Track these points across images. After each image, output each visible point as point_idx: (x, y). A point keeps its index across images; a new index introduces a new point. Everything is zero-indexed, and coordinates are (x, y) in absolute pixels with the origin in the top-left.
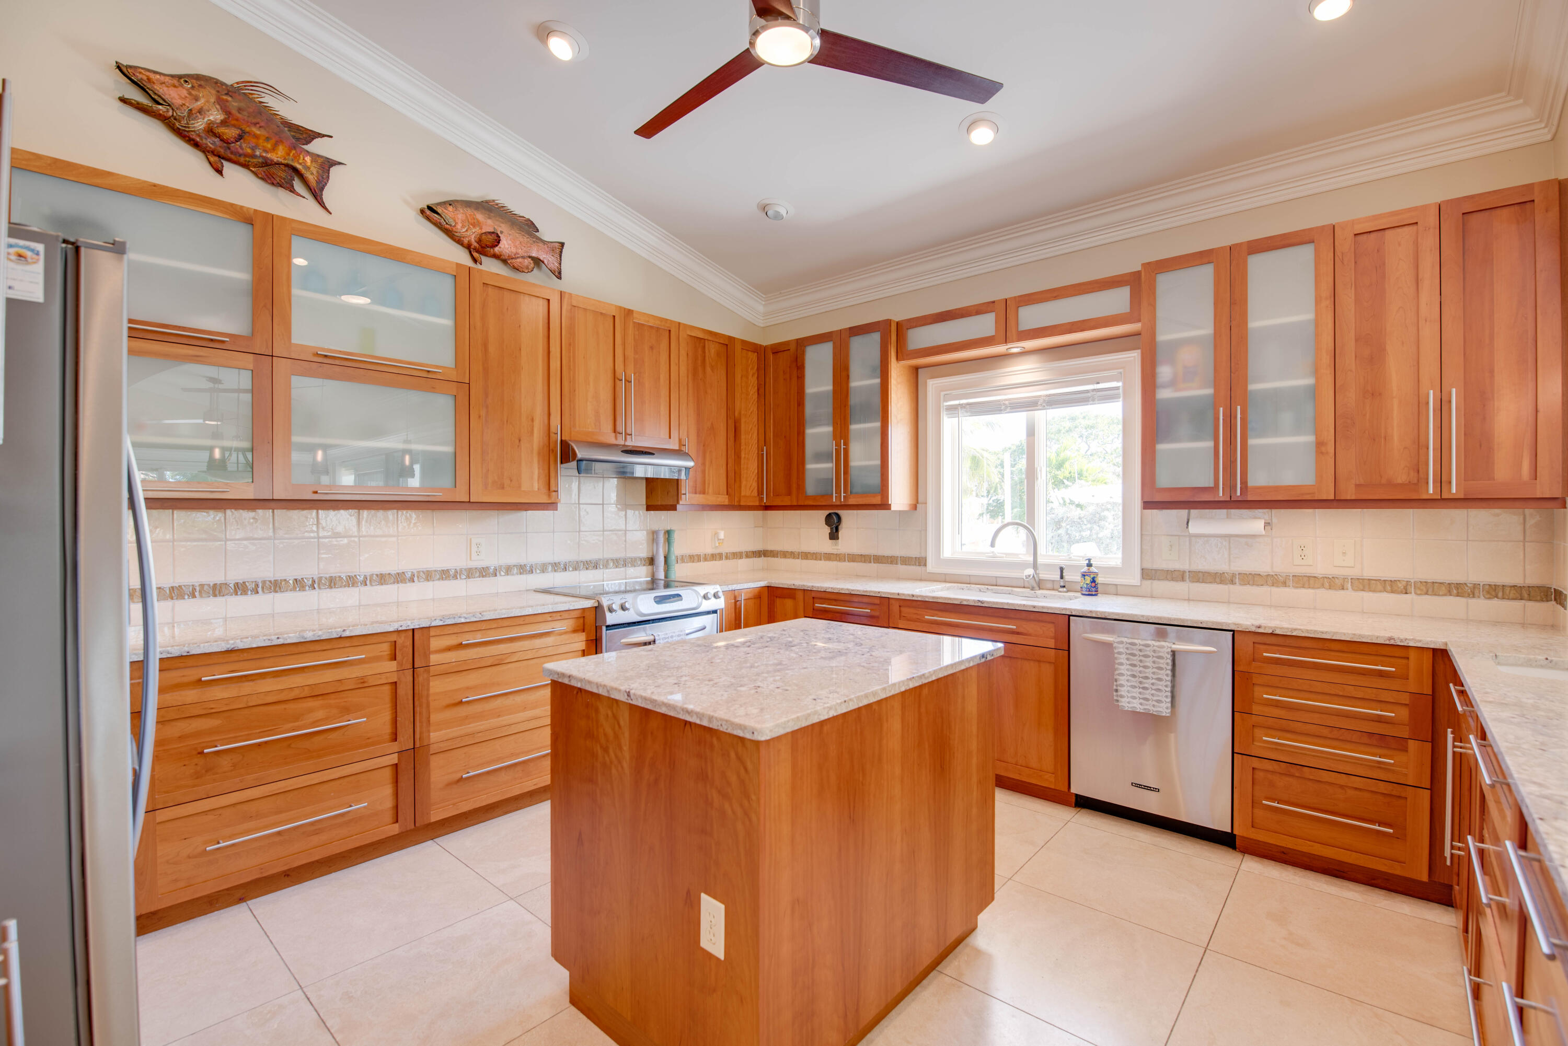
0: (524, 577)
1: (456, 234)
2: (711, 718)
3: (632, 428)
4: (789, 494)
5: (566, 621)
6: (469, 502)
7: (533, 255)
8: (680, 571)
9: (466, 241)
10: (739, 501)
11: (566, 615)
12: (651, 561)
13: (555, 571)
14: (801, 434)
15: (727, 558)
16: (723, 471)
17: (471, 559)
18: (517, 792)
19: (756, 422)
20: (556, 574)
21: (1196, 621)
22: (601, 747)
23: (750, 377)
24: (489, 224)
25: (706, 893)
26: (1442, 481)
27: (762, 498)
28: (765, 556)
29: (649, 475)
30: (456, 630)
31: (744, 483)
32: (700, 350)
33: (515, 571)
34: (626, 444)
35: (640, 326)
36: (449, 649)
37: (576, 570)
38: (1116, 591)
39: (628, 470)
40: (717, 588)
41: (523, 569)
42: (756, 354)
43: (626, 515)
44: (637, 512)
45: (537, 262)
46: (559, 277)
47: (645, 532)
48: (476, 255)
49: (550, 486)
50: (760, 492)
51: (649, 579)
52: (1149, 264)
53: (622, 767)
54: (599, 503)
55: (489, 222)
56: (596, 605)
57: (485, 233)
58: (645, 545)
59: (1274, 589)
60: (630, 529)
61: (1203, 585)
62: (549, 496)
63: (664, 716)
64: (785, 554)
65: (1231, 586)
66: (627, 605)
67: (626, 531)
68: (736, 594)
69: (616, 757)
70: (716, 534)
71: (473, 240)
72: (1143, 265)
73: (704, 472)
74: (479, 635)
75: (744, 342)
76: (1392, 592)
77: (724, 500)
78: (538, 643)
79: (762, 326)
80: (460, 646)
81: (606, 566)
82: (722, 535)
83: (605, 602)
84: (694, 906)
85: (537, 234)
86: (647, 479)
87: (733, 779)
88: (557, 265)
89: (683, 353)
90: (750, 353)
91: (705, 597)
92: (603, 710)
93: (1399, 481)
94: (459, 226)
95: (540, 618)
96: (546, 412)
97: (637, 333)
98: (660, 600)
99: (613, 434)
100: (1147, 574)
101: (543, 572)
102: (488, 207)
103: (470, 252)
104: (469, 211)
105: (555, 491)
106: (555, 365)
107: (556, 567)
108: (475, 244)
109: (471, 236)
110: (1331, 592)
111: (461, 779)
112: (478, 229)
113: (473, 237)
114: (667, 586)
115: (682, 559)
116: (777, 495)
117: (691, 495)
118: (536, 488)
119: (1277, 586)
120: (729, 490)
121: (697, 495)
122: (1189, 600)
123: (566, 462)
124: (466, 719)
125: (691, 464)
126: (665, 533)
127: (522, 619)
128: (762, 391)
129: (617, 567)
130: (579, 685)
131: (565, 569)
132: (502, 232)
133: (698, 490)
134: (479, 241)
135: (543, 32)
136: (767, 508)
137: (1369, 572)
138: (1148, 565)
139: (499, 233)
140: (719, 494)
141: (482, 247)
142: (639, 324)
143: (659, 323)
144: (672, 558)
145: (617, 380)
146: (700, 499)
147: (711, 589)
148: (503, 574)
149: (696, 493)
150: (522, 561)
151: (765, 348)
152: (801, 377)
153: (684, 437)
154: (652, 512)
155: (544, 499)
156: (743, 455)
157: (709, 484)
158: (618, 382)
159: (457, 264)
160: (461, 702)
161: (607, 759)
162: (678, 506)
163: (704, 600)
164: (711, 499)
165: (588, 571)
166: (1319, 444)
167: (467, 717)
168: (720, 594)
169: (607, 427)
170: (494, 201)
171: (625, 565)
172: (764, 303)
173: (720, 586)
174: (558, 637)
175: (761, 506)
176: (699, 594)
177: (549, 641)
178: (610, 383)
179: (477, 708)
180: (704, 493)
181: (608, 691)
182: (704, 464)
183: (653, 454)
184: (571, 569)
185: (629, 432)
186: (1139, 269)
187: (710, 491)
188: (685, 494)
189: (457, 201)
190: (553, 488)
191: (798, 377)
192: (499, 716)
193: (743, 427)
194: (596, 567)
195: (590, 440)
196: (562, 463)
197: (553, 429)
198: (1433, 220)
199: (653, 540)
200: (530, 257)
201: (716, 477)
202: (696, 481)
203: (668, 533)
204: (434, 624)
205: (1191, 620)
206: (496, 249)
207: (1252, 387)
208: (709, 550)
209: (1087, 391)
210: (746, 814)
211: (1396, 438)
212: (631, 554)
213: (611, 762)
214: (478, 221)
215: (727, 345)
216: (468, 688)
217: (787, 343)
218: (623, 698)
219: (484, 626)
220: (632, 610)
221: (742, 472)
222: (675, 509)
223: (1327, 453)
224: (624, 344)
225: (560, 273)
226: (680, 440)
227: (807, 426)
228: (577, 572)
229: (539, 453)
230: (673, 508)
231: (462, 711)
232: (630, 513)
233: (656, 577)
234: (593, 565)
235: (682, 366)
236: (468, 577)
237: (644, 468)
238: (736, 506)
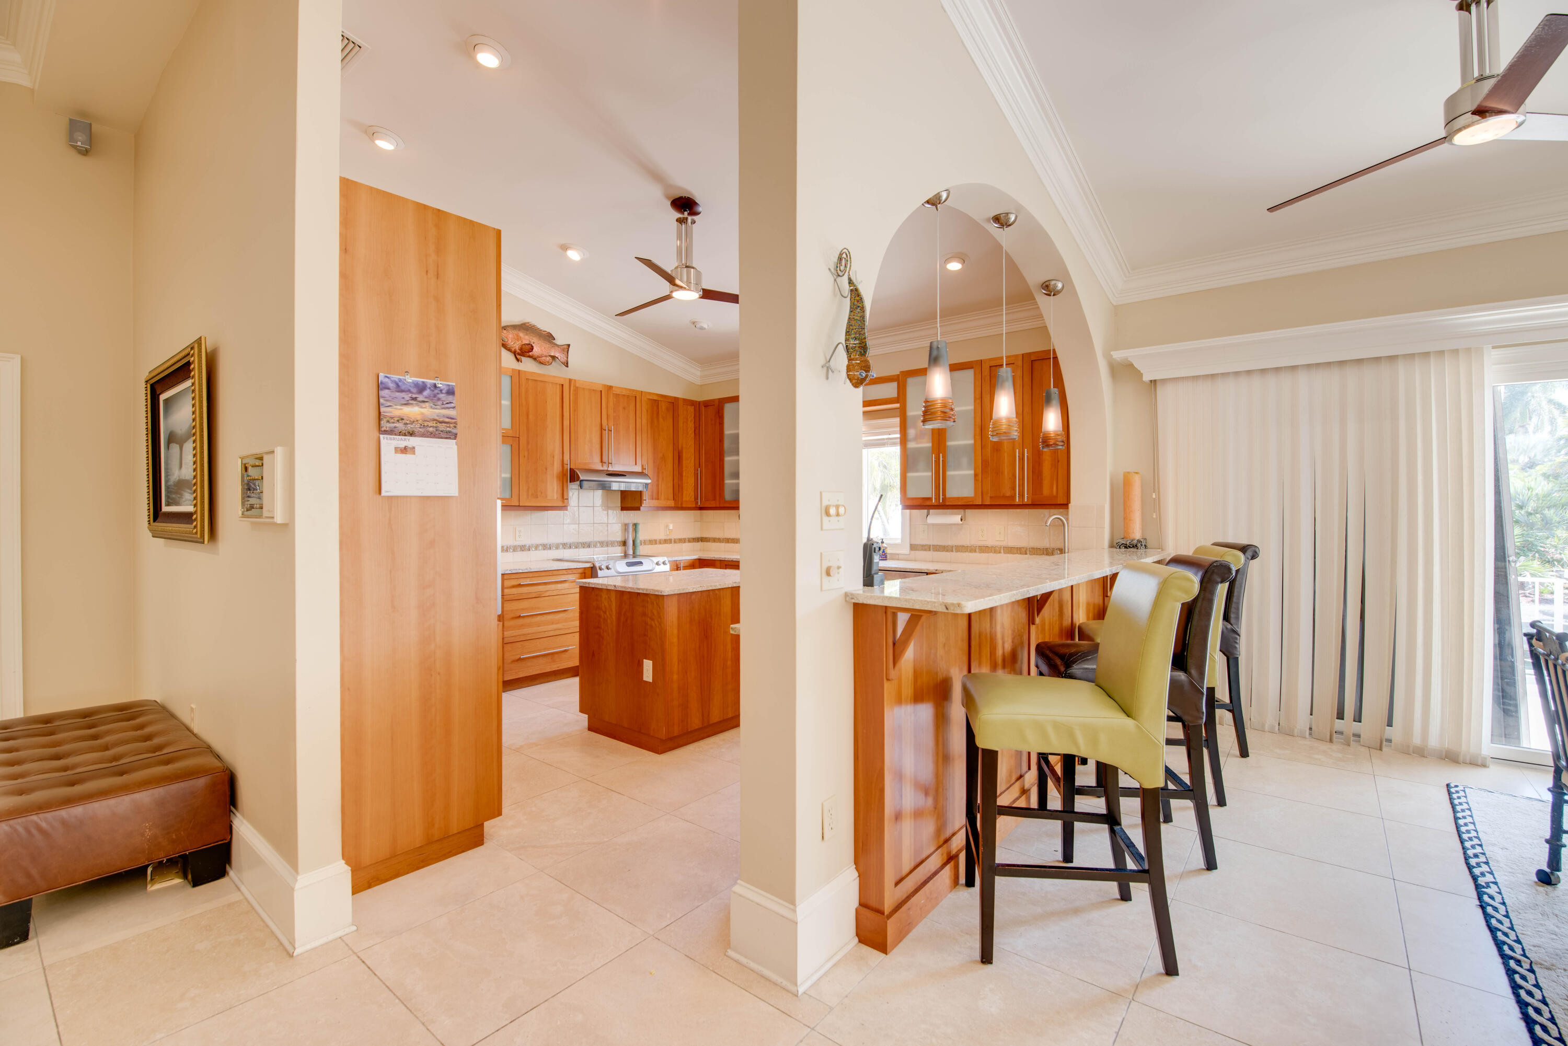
0: (545, 551)
1: (508, 346)
2: (647, 590)
3: (613, 459)
4: (715, 499)
5: (575, 575)
6: (519, 506)
7: (552, 354)
8: (641, 550)
9: (513, 349)
10: (682, 504)
11: (575, 571)
12: (624, 543)
13: (564, 548)
14: (722, 461)
15: (675, 542)
16: (671, 485)
17: (516, 540)
18: (548, 670)
19: (693, 452)
20: (565, 550)
21: (911, 569)
22: (603, 612)
23: (689, 422)
24: (526, 339)
25: (646, 659)
26: (1022, 495)
27: (698, 502)
28: (702, 541)
29: (622, 489)
30: (517, 576)
31: (685, 492)
32: (655, 408)
33: (541, 548)
34: (609, 469)
35: (617, 395)
36: (514, 587)
37: (577, 548)
38: (895, 557)
39: (607, 485)
40: (665, 559)
41: (546, 547)
42: (693, 407)
43: (608, 514)
44: (615, 512)
45: (554, 358)
46: (567, 366)
47: (620, 525)
48: (518, 357)
49: (564, 497)
50: (696, 498)
51: (623, 554)
52: (903, 372)
53: (612, 618)
54: (590, 505)
55: (527, 337)
56: (592, 566)
57: (524, 344)
58: (620, 533)
59: (971, 554)
60: (611, 522)
61: (939, 553)
62: (563, 502)
63: (629, 592)
64: (715, 540)
65: (951, 553)
66: (610, 566)
67: (608, 523)
68: (678, 563)
69: (610, 614)
70: (667, 526)
71: (517, 349)
72: (901, 372)
73: (658, 485)
74: (528, 580)
75: (684, 400)
76: (1020, 554)
77: (672, 503)
78: (559, 586)
79: (700, 384)
80: (520, 585)
81: (595, 546)
82: (671, 527)
83: (597, 565)
84: (640, 665)
85: (554, 341)
86: (621, 491)
87: (655, 613)
88: (565, 359)
89: (644, 410)
90: (689, 407)
91: (657, 564)
92: (604, 596)
93: (1008, 495)
94: (510, 342)
95: (561, 572)
96: (561, 452)
97: (615, 400)
98: (630, 564)
99: (601, 464)
100: (913, 547)
101: (557, 549)
102: (526, 327)
103: (515, 355)
104: (515, 332)
105: (566, 499)
106: (566, 423)
107: (565, 546)
108: (518, 351)
109: (516, 346)
110: (995, 554)
111: (520, 659)
112: (520, 342)
113: (517, 347)
114: (634, 556)
115: (644, 542)
116: (707, 500)
117: (649, 501)
118: (555, 497)
119: (972, 553)
120: (675, 497)
121: (654, 501)
122: (932, 562)
123: (573, 482)
124: (522, 626)
125: (649, 481)
126: (633, 525)
127: (551, 572)
128: (697, 431)
129: (602, 547)
130: (593, 586)
131: (570, 547)
132: (534, 343)
133: (654, 497)
134: (521, 349)
135: (565, 248)
136: (701, 509)
137: (1011, 543)
138: (914, 542)
139: (532, 343)
140: (668, 500)
141: (522, 352)
142: (616, 394)
143: (628, 392)
144: (638, 542)
145: (603, 430)
146: (655, 503)
147: (661, 559)
148: (533, 549)
149: (653, 499)
150: (545, 541)
151: (699, 402)
152: (721, 424)
153: (645, 463)
154: (625, 512)
155: (560, 504)
156: (684, 474)
157: (661, 494)
158: (604, 432)
159: (513, 369)
160: (520, 616)
161: (606, 616)
162: (641, 508)
163: (657, 566)
164: (663, 503)
165: (584, 549)
166: (976, 475)
167: (522, 625)
168: (667, 562)
169: (597, 459)
170: (528, 323)
171: (607, 546)
172: (700, 369)
173: (667, 557)
174: (570, 584)
175: (697, 507)
176: (653, 562)
177: (566, 585)
178: (599, 433)
179: (527, 621)
180: (658, 499)
181: (606, 587)
182: (658, 480)
183: (625, 476)
184: (574, 547)
185: (610, 462)
186: (899, 373)
187: (663, 498)
188: (646, 500)
189: (508, 326)
190: (565, 497)
191: (720, 423)
192: (539, 626)
193: (684, 455)
194: (589, 546)
195: (587, 468)
196: (570, 482)
197: (565, 462)
198: (1020, 363)
199: (625, 529)
200: (550, 356)
201: (667, 488)
202: (652, 492)
203: (635, 525)
204: (506, 573)
205: (910, 569)
206: (530, 353)
207: (949, 443)
208: (662, 536)
209: (883, 439)
210: (660, 624)
211: (1006, 473)
212: (611, 539)
213: (607, 617)
214: (520, 337)
215: (674, 404)
216: (523, 609)
217: (713, 401)
218: (613, 588)
219: (531, 575)
220: (613, 570)
221: (684, 485)
222: (639, 510)
223: (979, 480)
224: (607, 408)
225: (567, 363)
226: (642, 466)
227: (725, 455)
228: (578, 549)
229: (557, 477)
230: (638, 509)
231: (520, 621)
232: (610, 512)
233: (627, 553)
234: (587, 545)
235: (644, 420)
236: (514, 551)
237: (618, 485)
238: (679, 507)
